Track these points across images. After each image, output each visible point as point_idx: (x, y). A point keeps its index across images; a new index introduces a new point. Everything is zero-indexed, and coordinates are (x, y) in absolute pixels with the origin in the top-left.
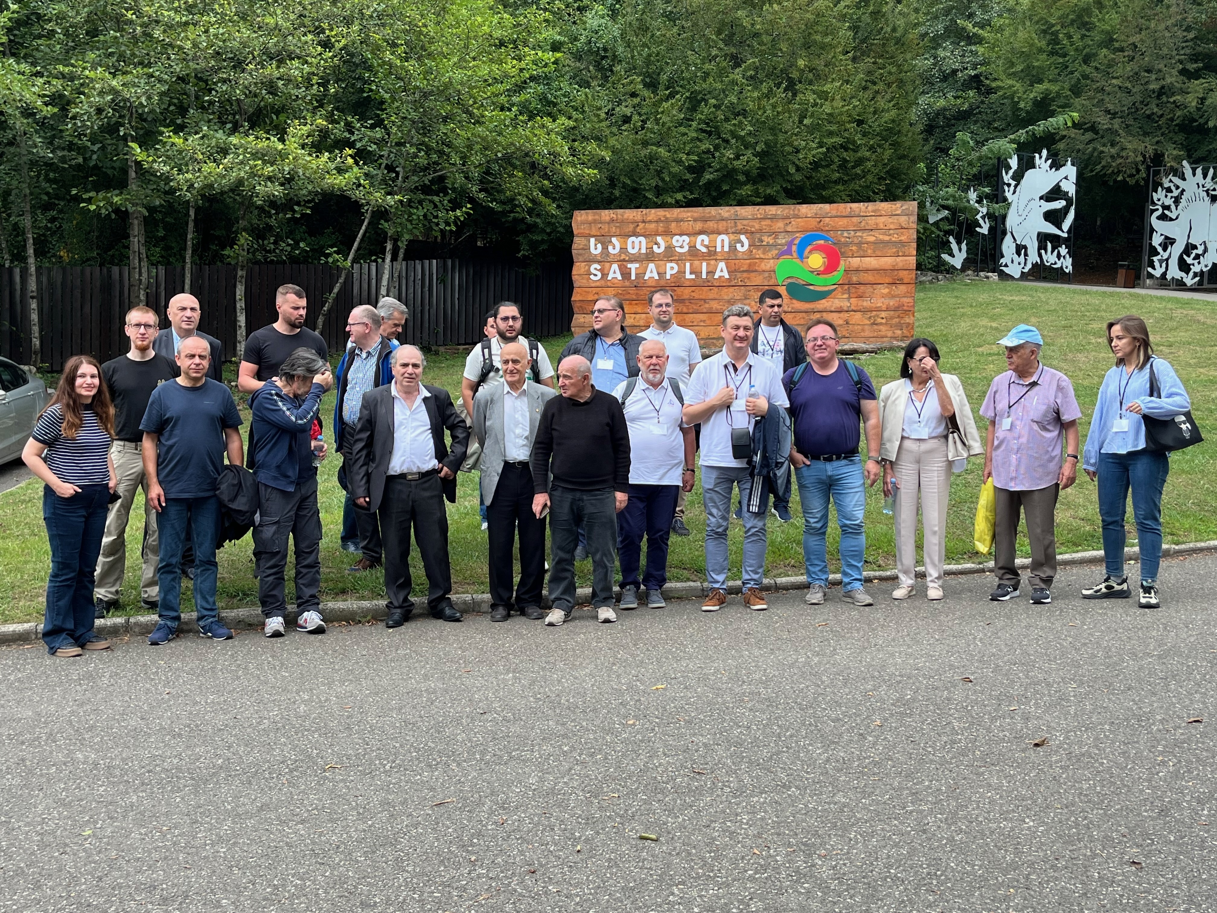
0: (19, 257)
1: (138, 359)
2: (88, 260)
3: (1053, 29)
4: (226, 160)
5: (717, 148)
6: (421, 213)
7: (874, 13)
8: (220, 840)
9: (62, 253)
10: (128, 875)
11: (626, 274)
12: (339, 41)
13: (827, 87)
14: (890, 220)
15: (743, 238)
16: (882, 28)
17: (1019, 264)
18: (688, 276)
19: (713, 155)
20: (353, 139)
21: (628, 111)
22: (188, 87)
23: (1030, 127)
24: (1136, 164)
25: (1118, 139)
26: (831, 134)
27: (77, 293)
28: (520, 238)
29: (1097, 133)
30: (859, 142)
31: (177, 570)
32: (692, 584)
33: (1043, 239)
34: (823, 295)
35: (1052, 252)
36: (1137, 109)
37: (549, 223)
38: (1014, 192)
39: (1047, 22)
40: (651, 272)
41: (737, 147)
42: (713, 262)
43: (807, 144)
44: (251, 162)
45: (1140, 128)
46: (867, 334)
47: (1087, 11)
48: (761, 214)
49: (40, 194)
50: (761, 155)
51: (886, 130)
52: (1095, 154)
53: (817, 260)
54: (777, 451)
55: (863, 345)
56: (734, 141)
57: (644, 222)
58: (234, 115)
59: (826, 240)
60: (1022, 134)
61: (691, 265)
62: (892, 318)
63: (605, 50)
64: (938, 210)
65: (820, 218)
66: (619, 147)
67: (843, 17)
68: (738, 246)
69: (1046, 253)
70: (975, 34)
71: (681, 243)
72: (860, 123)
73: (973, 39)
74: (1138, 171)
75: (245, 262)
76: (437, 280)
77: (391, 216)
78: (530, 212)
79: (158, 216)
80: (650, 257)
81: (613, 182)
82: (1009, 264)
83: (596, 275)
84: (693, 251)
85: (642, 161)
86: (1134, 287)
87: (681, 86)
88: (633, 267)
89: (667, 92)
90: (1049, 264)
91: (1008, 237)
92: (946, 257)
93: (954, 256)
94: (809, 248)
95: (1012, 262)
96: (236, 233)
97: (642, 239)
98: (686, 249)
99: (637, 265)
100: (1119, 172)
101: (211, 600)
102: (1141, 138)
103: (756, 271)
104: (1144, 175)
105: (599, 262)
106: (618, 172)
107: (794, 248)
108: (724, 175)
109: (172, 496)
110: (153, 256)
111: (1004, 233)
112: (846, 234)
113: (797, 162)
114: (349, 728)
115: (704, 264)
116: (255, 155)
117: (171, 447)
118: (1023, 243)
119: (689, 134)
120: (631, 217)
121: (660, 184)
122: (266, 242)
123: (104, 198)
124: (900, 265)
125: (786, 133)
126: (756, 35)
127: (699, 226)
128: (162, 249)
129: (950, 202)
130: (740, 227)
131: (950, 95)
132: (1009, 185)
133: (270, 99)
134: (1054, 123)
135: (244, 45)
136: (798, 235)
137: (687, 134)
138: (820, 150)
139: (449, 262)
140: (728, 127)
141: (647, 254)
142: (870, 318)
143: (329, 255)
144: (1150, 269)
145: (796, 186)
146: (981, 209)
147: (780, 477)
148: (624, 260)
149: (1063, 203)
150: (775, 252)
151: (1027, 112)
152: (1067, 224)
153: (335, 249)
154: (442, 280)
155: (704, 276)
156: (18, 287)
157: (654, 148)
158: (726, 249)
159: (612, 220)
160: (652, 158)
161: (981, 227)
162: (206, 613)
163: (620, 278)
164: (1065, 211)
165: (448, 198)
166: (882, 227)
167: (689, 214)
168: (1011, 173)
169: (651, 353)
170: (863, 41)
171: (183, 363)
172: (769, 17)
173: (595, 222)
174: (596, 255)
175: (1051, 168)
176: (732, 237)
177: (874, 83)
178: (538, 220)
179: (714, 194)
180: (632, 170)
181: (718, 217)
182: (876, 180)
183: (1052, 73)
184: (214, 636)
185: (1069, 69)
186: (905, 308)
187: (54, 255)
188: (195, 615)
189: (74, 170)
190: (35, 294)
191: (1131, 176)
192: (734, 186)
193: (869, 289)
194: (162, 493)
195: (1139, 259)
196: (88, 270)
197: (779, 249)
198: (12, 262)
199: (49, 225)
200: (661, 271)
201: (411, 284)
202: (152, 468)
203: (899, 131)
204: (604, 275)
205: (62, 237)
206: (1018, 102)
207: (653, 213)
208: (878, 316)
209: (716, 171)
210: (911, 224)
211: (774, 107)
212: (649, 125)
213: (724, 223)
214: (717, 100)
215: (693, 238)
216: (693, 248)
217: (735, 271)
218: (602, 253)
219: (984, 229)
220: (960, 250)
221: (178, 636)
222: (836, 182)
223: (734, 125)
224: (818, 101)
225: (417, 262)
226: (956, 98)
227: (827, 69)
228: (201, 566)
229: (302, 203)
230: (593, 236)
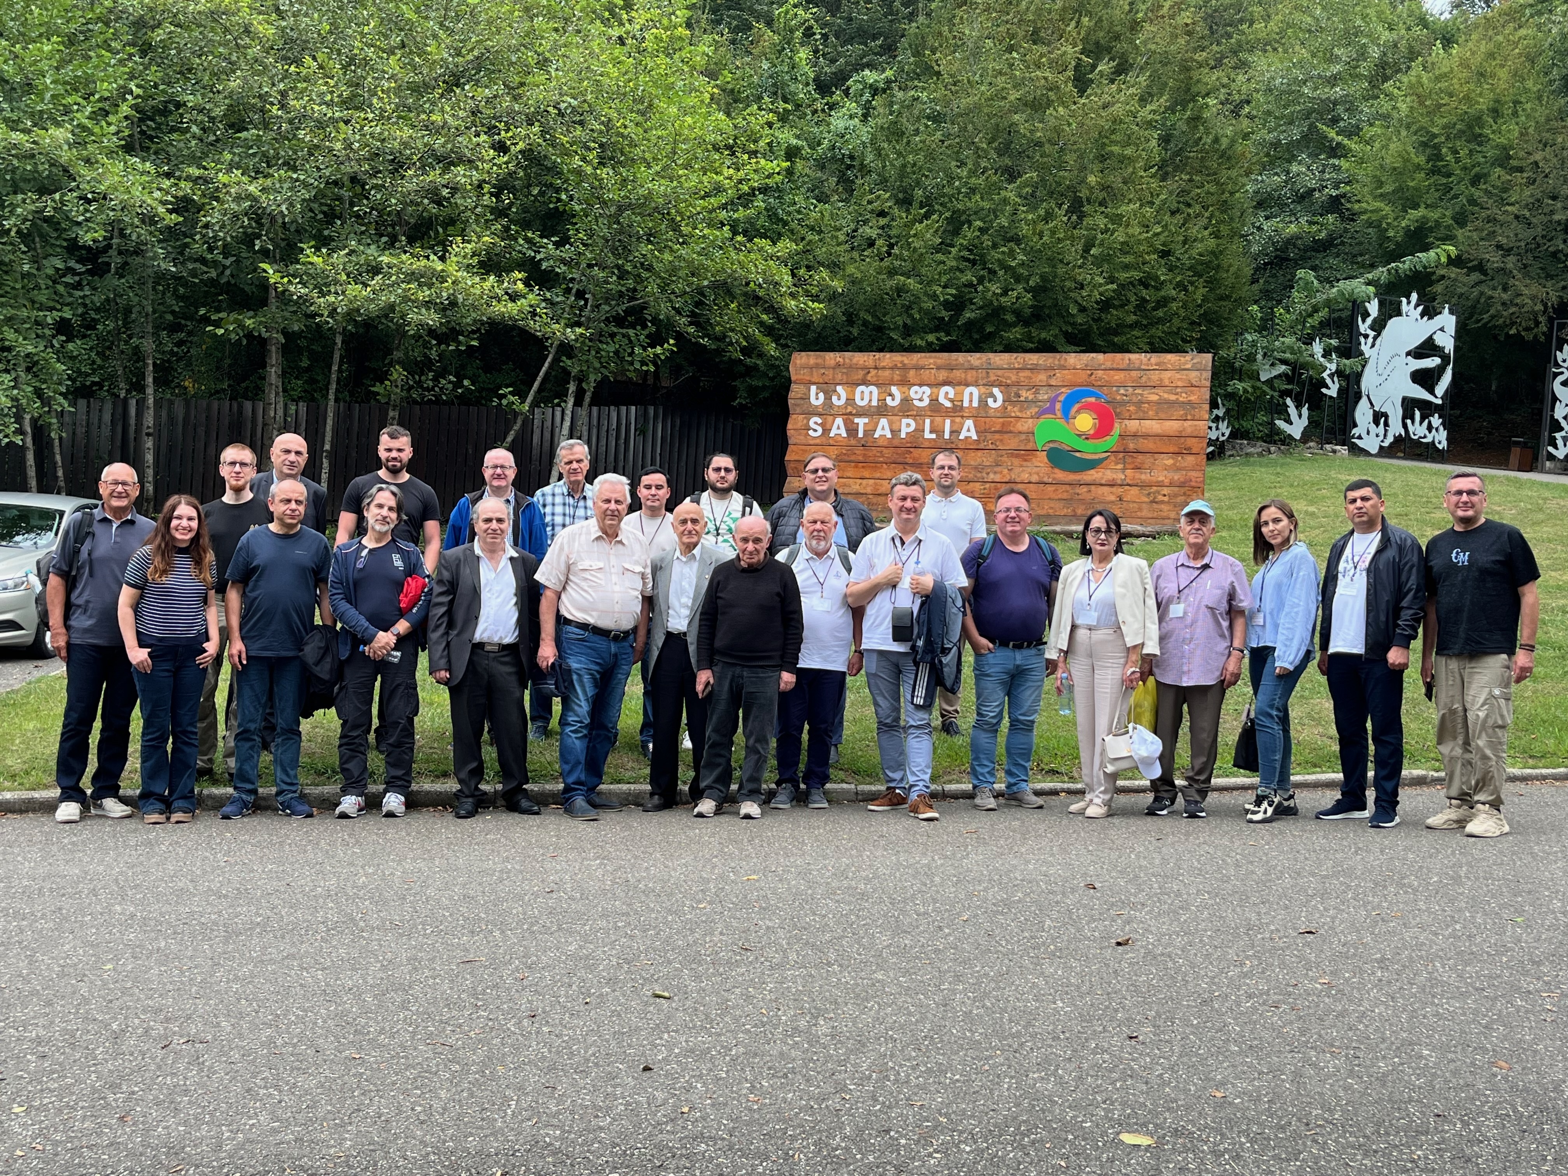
0: (138, 386)
1: (231, 503)
2: (217, 392)
3: (1436, 141)
4: (374, 282)
5: (981, 280)
6: (611, 348)
7: (1193, 119)
8: (237, 978)
9: (187, 383)
10: (138, 1000)
11: (852, 431)
12: (515, 144)
13: (1123, 209)
14: (1178, 376)
15: (996, 391)
16: (1200, 139)
17: (1377, 436)
18: (928, 435)
19: (976, 290)
20: (538, 257)
21: (873, 233)
22: (342, 192)
23: (1393, 265)
24: (1535, 314)
25: (1511, 282)
26: (1126, 267)
27: (201, 431)
28: (737, 383)
29: (1486, 274)
30: (1162, 278)
31: (256, 737)
32: (845, 786)
33: (1409, 406)
34: (1092, 464)
35: (1421, 423)
36: (1539, 245)
37: (772, 365)
38: (1373, 346)
39: (1427, 133)
40: (883, 429)
41: (1006, 280)
42: (958, 420)
43: (1092, 279)
44: (403, 286)
45: (1542, 269)
46: (1145, 513)
47: (1478, 120)
48: (1019, 363)
49: (165, 312)
50: (1036, 291)
51: (1202, 264)
52: (1482, 300)
53: (1085, 422)
54: (945, 634)
55: (1139, 528)
56: (1001, 273)
57: (876, 368)
58: (393, 226)
59: (1098, 397)
60: (1381, 273)
61: (932, 422)
62: (1176, 496)
63: (852, 157)
64: (1273, 365)
65: (1091, 370)
66: (859, 276)
67: (1149, 124)
68: (990, 401)
69: (1413, 423)
70: (1339, 144)
71: (921, 395)
72: (1165, 254)
73: (1336, 151)
74: (1537, 323)
75: (398, 401)
76: (636, 430)
77: (576, 352)
78: (745, 351)
79: (303, 343)
80: (882, 410)
81: (851, 319)
82: (1364, 435)
83: (815, 431)
84: (935, 406)
85: (887, 294)
86: (1531, 470)
87: (941, 204)
88: (861, 422)
89: (922, 211)
90: (1416, 437)
91: (1364, 401)
92: (1280, 424)
93: (1291, 424)
94: (1077, 406)
95: (1368, 433)
96: (391, 364)
97: (873, 388)
98: (926, 402)
99: (866, 420)
100: (1513, 323)
101: (292, 773)
102: (1543, 281)
103: (1011, 432)
104: (1545, 329)
105: (820, 415)
106: (857, 306)
107: (1058, 406)
108: (988, 314)
109: (252, 654)
110: (293, 389)
111: (1358, 396)
112: (1122, 391)
113: (1079, 300)
114: (404, 898)
115: (948, 422)
116: (412, 276)
117: (256, 598)
118: (1383, 410)
119: (948, 263)
120: (861, 362)
121: (909, 322)
122: (423, 378)
123: (236, 321)
124: (1189, 431)
125: (1068, 264)
126: (1039, 144)
127: (942, 375)
128: (306, 382)
129: (1288, 355)
130: (993, 378)
131: (1303, 220)
132: (1366, 336)
133: (434, 209)
134: (1424, 260)
135: (406, 145)
136: (1063, 390)
137: (944, 262)
138: (1110, 286)
139: (651, 410)
140: (995, 255)
141: (878, 407)
142: (1149, 494)
143: (504, 396)
144: (1550, 449)
145: (1079, 331)
146: (1328, 365)
147: (947, 664)
148: (850, 414)
149: (1436, 361)
150: (1034, 410)
151: (1397, 244)
152: (1441, 388)
153: (511, 389)
154: (642, 431)
155: (947, 436)
156: (133, 421)
157: (902, 278)
158: (975, 404)
159: (838, 365)
160: (900, 290)
161: (1328, 388)
162: (285, 787)
163: (845, 435)
164: (1438, 372)
165: (646, 332)
166: (1167, 384)
167: (932, 361)
168: (1369, 321)
169: (817, 517)
170: (1178, 153)
171: (277, 508)
172: (1053, 122)
173: (817, 366)
174: (817, 407)
175: (1422, 316)
176: (983, 389)
177: (1189, 205)
178: (759, 362)
179: (976, 336)
180: (875, 304)
181: (966, 365)
182: (1185, 325)
183: (1432, 196)
184: (293, 813)
185: (1452, 193)
186: (1193, 484)
187: (179, 386)
188: (274, 790)
189: (206, 286)
190: (151, 430)
191: (1527, 329)
192: (1001, 327)
193: (1148, 460)
194: (244, 649)
195: (1537, 436)
196: (215, 405)
197: (1040, 407)
198: (128, 391)
199: (175, 349)
200: (895, 428)
201: (603, 434)
202: (235, 622)
203: (1218, 266)
204: (826, 431)
205: (189, 364)
206: (1387, 230)
207: (888, 358)
208: (1159, 493)
209: (981, 308)
210: (1203, 382)
211: (1053, 232)
212: (896, 251)
213: (974, 372)
214: (985, 222)
215: (935, 390)
216: (934, 400)
217: (985, 431)
218: (824, 404)
219: (1332, 390)
220: (1300, 416)
221: (254, 812)
222: (1132, 326)
223: (1003, 252)
224: (1110, 226)
225: (612, 408)
226: (1311, 223)
227: (1125, 188)
228: (283, 734)
229: (466, 334)
230: (814, 383)
